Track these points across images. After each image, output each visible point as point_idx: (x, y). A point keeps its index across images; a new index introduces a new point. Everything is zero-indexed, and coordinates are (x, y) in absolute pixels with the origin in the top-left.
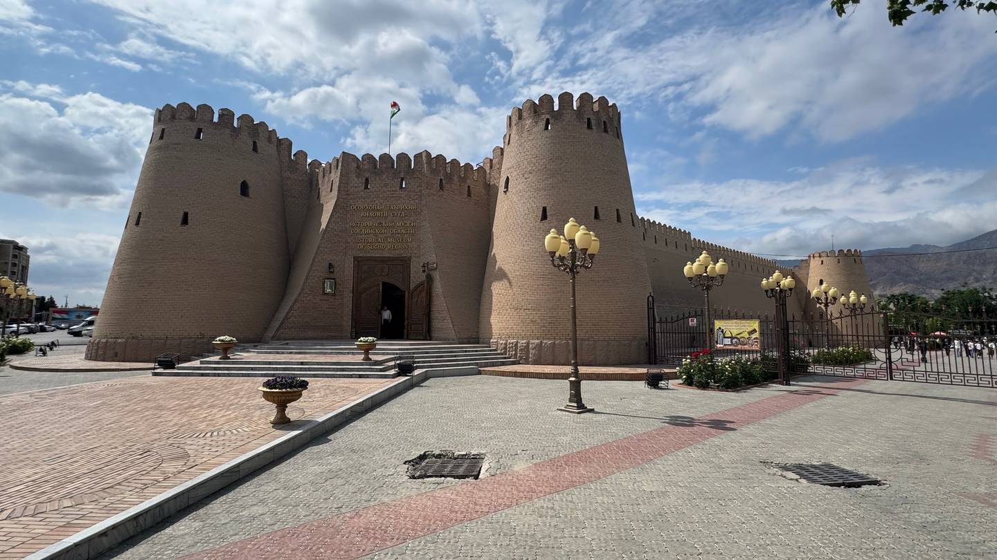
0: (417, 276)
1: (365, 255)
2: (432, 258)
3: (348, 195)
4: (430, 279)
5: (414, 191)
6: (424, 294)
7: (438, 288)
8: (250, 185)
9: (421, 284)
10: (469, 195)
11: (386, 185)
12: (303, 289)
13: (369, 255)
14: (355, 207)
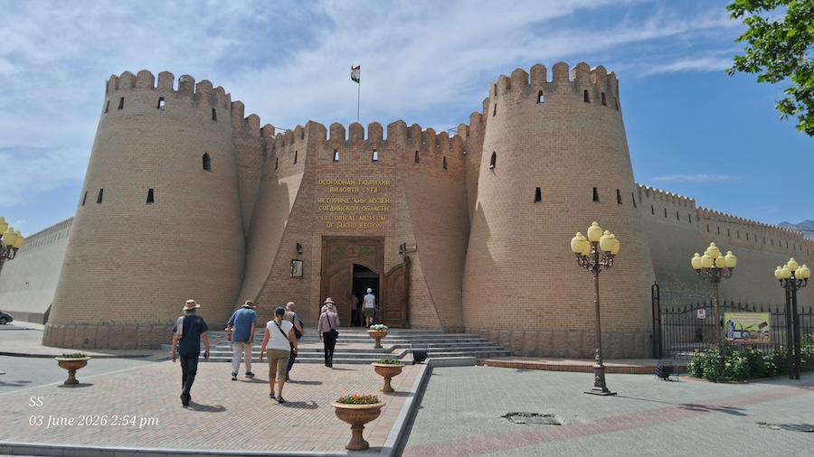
0: (392, 258)
1: (334, 234)
2: (410, 239)
3: (315, 168)
4: (408, 261)
5: (388, 165)
6: (402, 278)
7: (418, 271)
8: (211, 157)
9: (399, 267)
10: (445, 167)
11: (357, 158)
12: (271, 272)
13: (338, 234)
14: (323, 182)
